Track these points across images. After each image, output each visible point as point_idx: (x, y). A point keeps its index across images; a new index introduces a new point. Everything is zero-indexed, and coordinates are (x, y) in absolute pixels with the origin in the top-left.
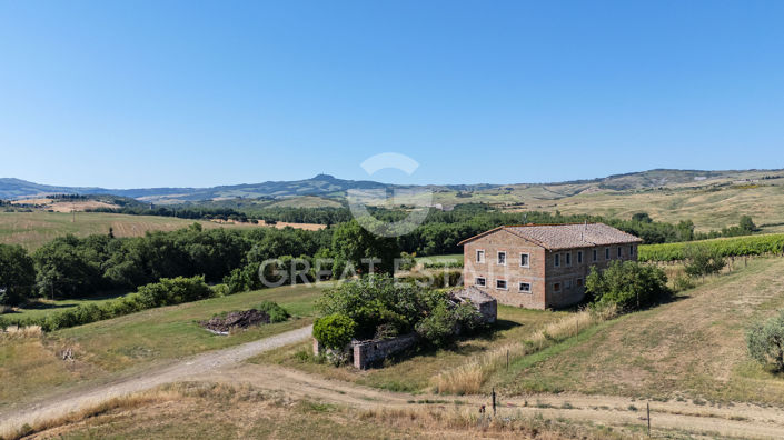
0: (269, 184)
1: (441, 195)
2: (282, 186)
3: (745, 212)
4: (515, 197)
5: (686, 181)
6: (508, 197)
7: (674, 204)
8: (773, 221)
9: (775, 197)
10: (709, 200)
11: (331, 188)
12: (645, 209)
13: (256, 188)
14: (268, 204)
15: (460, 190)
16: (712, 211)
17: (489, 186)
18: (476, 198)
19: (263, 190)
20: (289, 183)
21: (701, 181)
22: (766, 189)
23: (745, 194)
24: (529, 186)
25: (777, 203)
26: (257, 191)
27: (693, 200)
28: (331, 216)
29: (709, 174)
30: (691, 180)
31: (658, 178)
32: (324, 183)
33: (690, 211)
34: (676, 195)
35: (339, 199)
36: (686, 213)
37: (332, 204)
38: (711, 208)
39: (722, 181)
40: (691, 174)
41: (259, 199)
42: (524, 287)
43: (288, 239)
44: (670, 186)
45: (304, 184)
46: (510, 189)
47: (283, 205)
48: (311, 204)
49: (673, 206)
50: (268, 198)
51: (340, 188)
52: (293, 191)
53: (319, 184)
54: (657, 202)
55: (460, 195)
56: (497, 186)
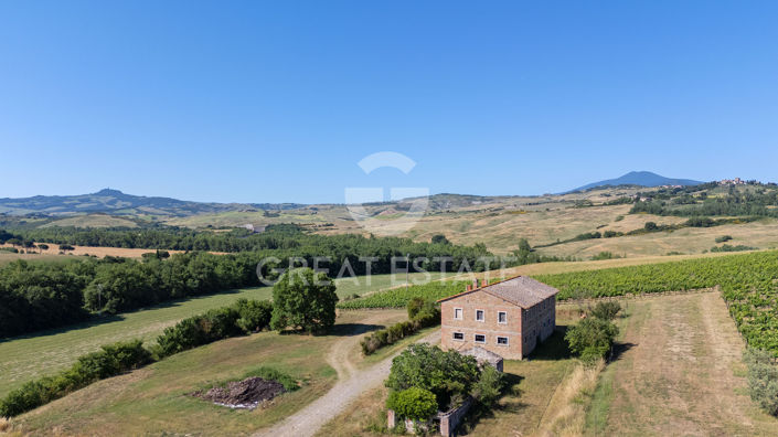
0: (40, 198)
1: (249, 214)
2: (57, 201)
3: (520, 235)
4: (321, 218)
5: (465, 205)
6: (315, 217)
7: (464, 227)
8: (542, 243)
9: (540, 222)
10: (491, 224)
11: (119, 204)
12: (442, 231)
13: (23, 203)
14: (43, 223)
15: (265, 208)
16: (494, 234)
17: (294, 206)
18: (285, 218)
19: (32, 206)
20: (65, 198)
21: (477, 205)
22: (532, 215)
23: (518, 219)
24: (333, 206)
25: (542, 227)
26: (24, 207)
27: (478, 223)
28: (134, 238)
29: (483, 199)
30: (470, 204)
31: (444, 202)
32: (110, 198)
33: (478, 233)
34: (464, 219)
35: (131, 217)
36: (475, 236)
37: (125, 223)
38: (494, 231)
39: (496, 206)
40: (470, 199)
41: (29, 216)
42: (502, 340)
43: (132, 275)
44: (454, 209)
45: (85, 199)
46: (315, 209)
47: (63, 224)
48: (99, 223)
49: (463, 228)
50: (41, 216)
51: (129, 204)
52: (71, 207)
53: (103, 200)
54: (450, 225)
55: (267, 215)
56: (302, 206)
